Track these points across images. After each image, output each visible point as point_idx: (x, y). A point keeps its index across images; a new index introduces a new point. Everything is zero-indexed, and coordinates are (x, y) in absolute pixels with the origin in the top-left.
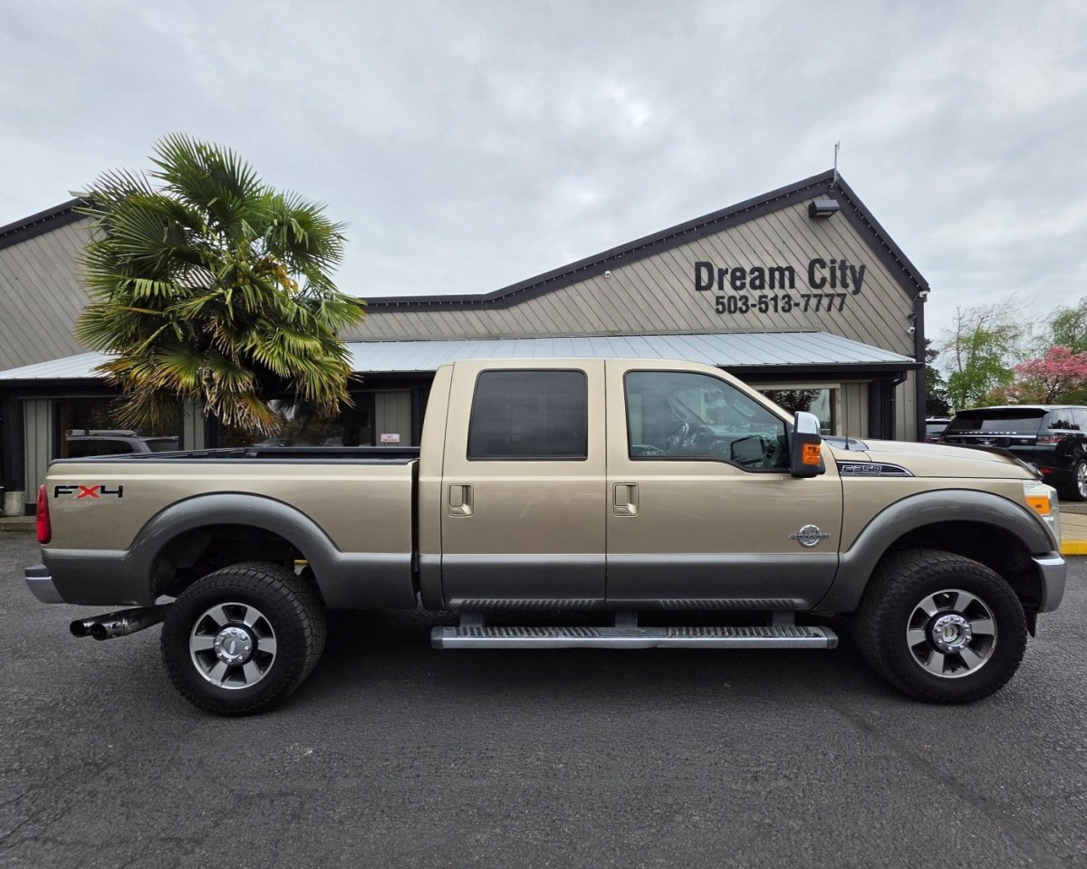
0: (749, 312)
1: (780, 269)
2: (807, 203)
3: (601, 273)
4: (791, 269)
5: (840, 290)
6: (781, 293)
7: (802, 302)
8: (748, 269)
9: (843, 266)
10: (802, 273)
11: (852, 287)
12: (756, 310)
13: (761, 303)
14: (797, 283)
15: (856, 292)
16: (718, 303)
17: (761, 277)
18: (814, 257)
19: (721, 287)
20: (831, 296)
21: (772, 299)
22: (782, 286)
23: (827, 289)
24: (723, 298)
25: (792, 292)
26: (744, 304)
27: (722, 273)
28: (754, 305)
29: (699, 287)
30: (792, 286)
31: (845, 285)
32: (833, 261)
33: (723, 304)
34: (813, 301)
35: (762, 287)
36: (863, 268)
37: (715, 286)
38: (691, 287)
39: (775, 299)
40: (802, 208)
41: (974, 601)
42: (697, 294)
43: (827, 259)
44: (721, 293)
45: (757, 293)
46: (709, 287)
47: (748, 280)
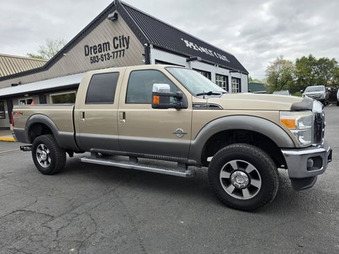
1: (105, 43)
4: (108, 43)
5: (123, 48)
6: (106, 53)
7: (112, 55)
8: (97, 45)
9: (123, 38)
10: (111, 44)
11: (126, 46)
12: (100, 60)
13: (101, 57)
14: (111, 48)
15: (127, 48)
16: (91, 60)
17: (101, 48)
18: (114, 36)
19: (91, 54)
20: (120, 51)
22: (107, 50)
23: (119, 49)
25: (109, 52)
26: (97, 59)
27: (91, 48)
29: (86, 55)
30: (109, 49)
31: (124, 46)
32: (120, 37)
34: (116, 54)
35: (101, 52)
36: (129, 37)
38: (84, 55)
39: (105, 55)
41: (255, 170)
42: (86, 57)
43: (118, 36)
44: (91, 56)
45: (101, 54)
46: (88, 54)
47: (98, 50)
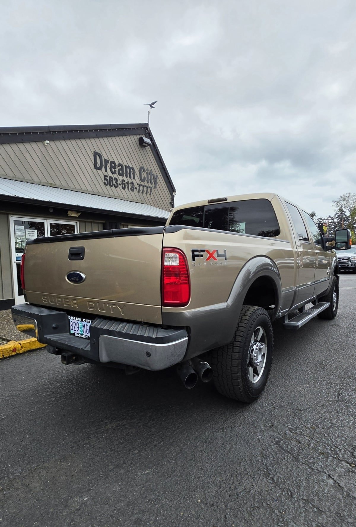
0: (118, 187)
1: (129, 168)
2: (139, 137)
3: (42, 141)
4: (133, 168)
5: (150, 185)
6: (130, 181)
7: (137, 187)
8: (117, 164)
9: (150, 173)
10: (137, 172)
11: (153, 185)
12: (120, 187)
13: (122, 184)
14: (136, 177)
15: (155, 188)
16: (105, 179)
17: (122, 169)
18: (141, 166)
19: (106, 171)
20: (147, 187)
21: (127, 183)
22: (130, 178)
23: (146, 183)
24: (107, 176)
25: (134, 181)
26: (116, 182)
27: (106, 162)
28: (120, 184)
29: (96, 168)
30: (134, 178)
31: (151, 183)
32: (147, 170)
33: (107, 180)
34: (141, 188)
35: (122, 175)
36: (157, 176)
37: (103, 169)
38: (93, 167)
39: (128, 183)
40: (136, 138)
42: (95, 170)
43: (146, 168)
44: (106, 174)
45: (121, 178)
46: (100, 169)
47: (117, 170)
